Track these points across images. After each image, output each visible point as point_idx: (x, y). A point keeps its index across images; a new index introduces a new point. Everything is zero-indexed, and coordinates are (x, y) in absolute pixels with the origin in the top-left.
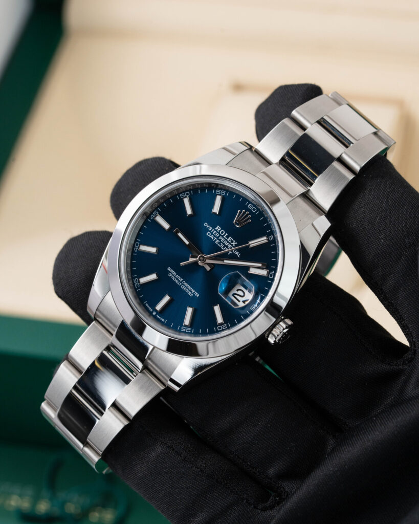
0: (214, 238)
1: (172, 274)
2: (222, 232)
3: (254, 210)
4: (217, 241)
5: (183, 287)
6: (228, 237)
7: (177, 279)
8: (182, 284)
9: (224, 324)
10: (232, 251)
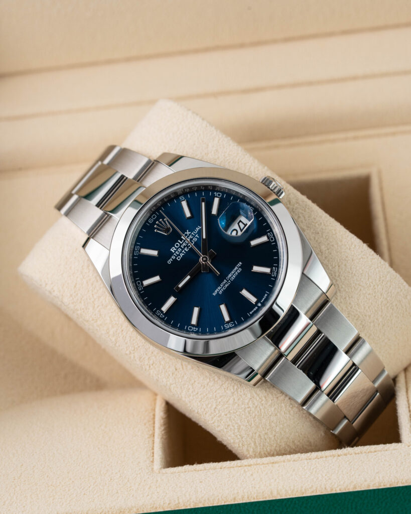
1: (219, 290)
2: (177, 245)
3: (154, 217)
4: (186, 249)
5: (233, 278)
6: (181, 240)
7: (224, 285)
8: (230, 279)
9: (267, 235)
10: (196, 234)
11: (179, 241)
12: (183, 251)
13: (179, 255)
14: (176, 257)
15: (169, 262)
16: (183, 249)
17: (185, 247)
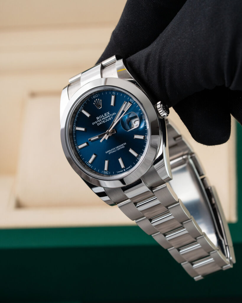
0: (102, 123)
1: (109, 152)
3: (97, 96)
4: (104, 121)
6: (104, 115)
8: (117, 149)
9: (145, 136)
10: (112, 116)
12: (102, 122)
13: (99, 123)
15: (93, 124)
16: (102, 121)
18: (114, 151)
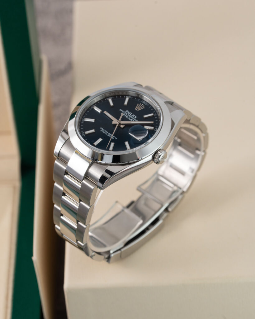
1: (103, 130)
2: (129, 113)
3: (146, 104)
5: (108, 135)
6: (132, 115)
7: (105, 132)
11: (131, 114)
12: (126, 115)
14: (123, 113)
15: (121, 110)
16: (127, 115)
17: (128, 116)
18: (105, 133)
